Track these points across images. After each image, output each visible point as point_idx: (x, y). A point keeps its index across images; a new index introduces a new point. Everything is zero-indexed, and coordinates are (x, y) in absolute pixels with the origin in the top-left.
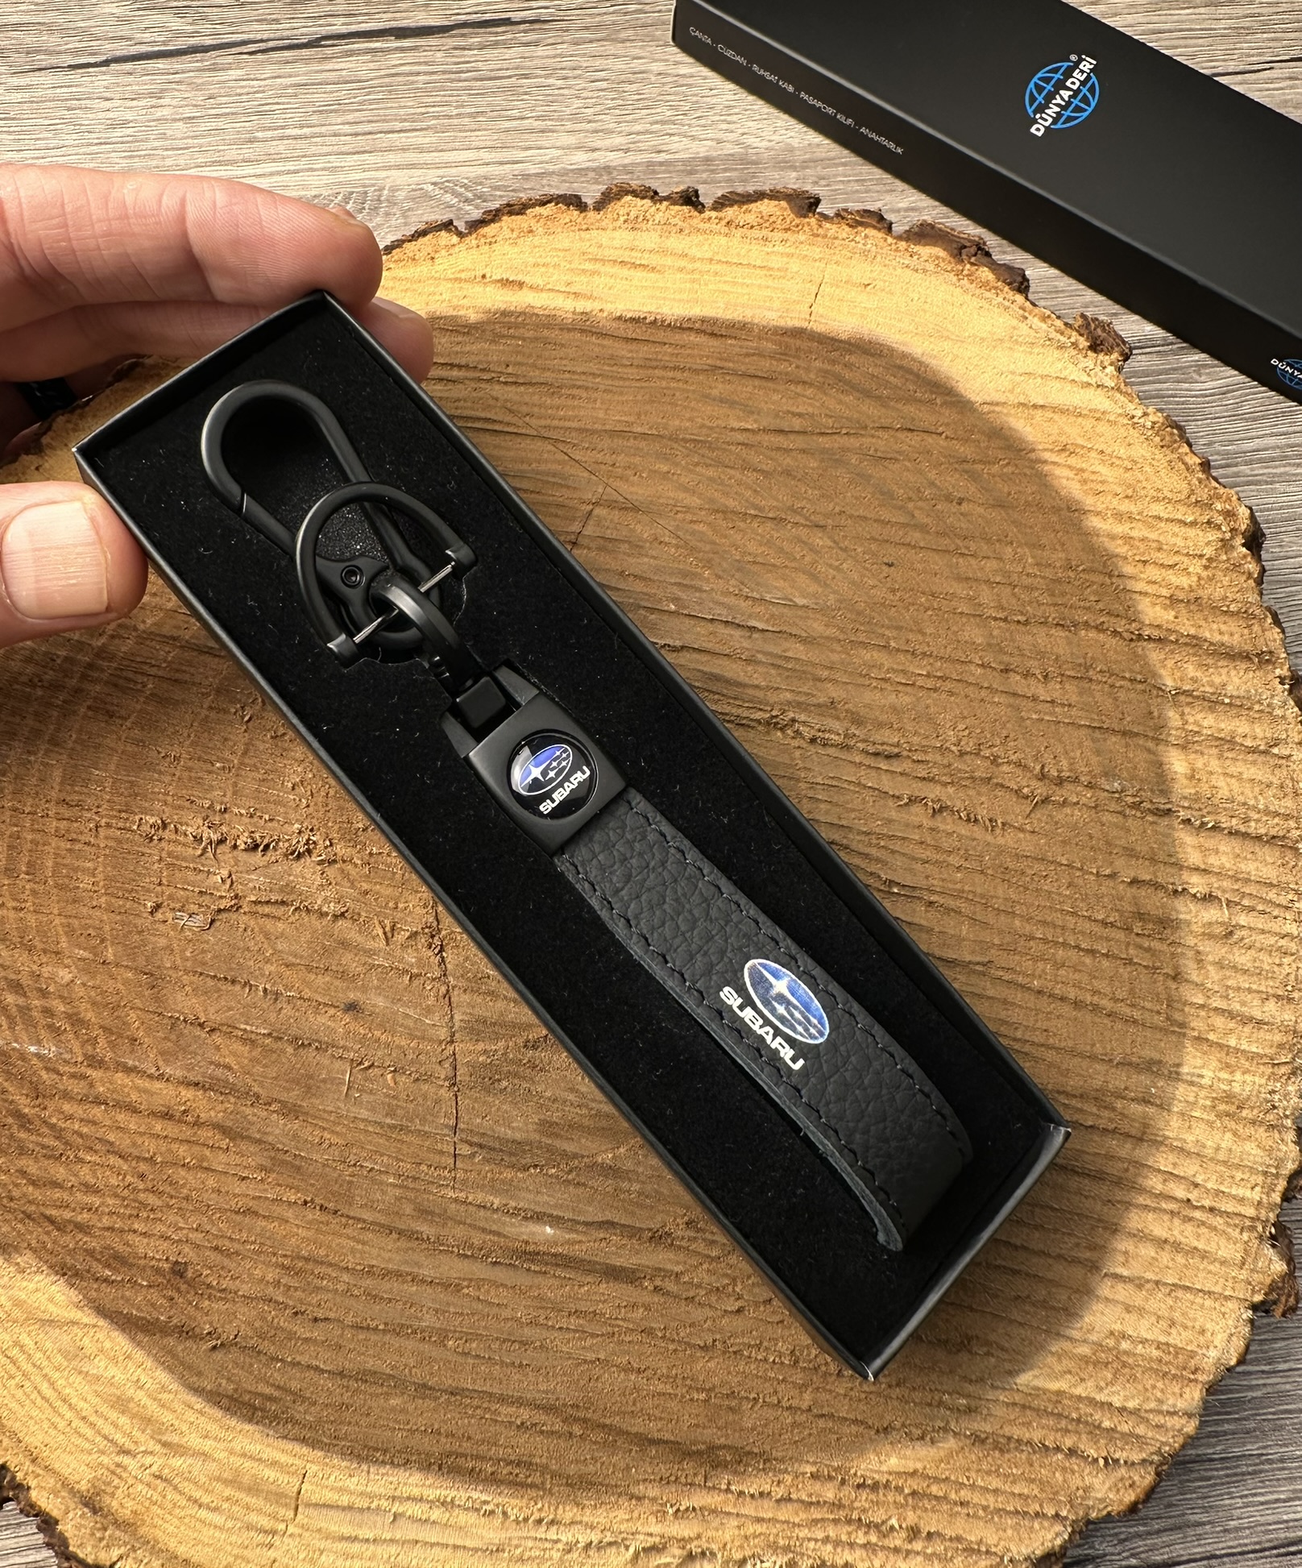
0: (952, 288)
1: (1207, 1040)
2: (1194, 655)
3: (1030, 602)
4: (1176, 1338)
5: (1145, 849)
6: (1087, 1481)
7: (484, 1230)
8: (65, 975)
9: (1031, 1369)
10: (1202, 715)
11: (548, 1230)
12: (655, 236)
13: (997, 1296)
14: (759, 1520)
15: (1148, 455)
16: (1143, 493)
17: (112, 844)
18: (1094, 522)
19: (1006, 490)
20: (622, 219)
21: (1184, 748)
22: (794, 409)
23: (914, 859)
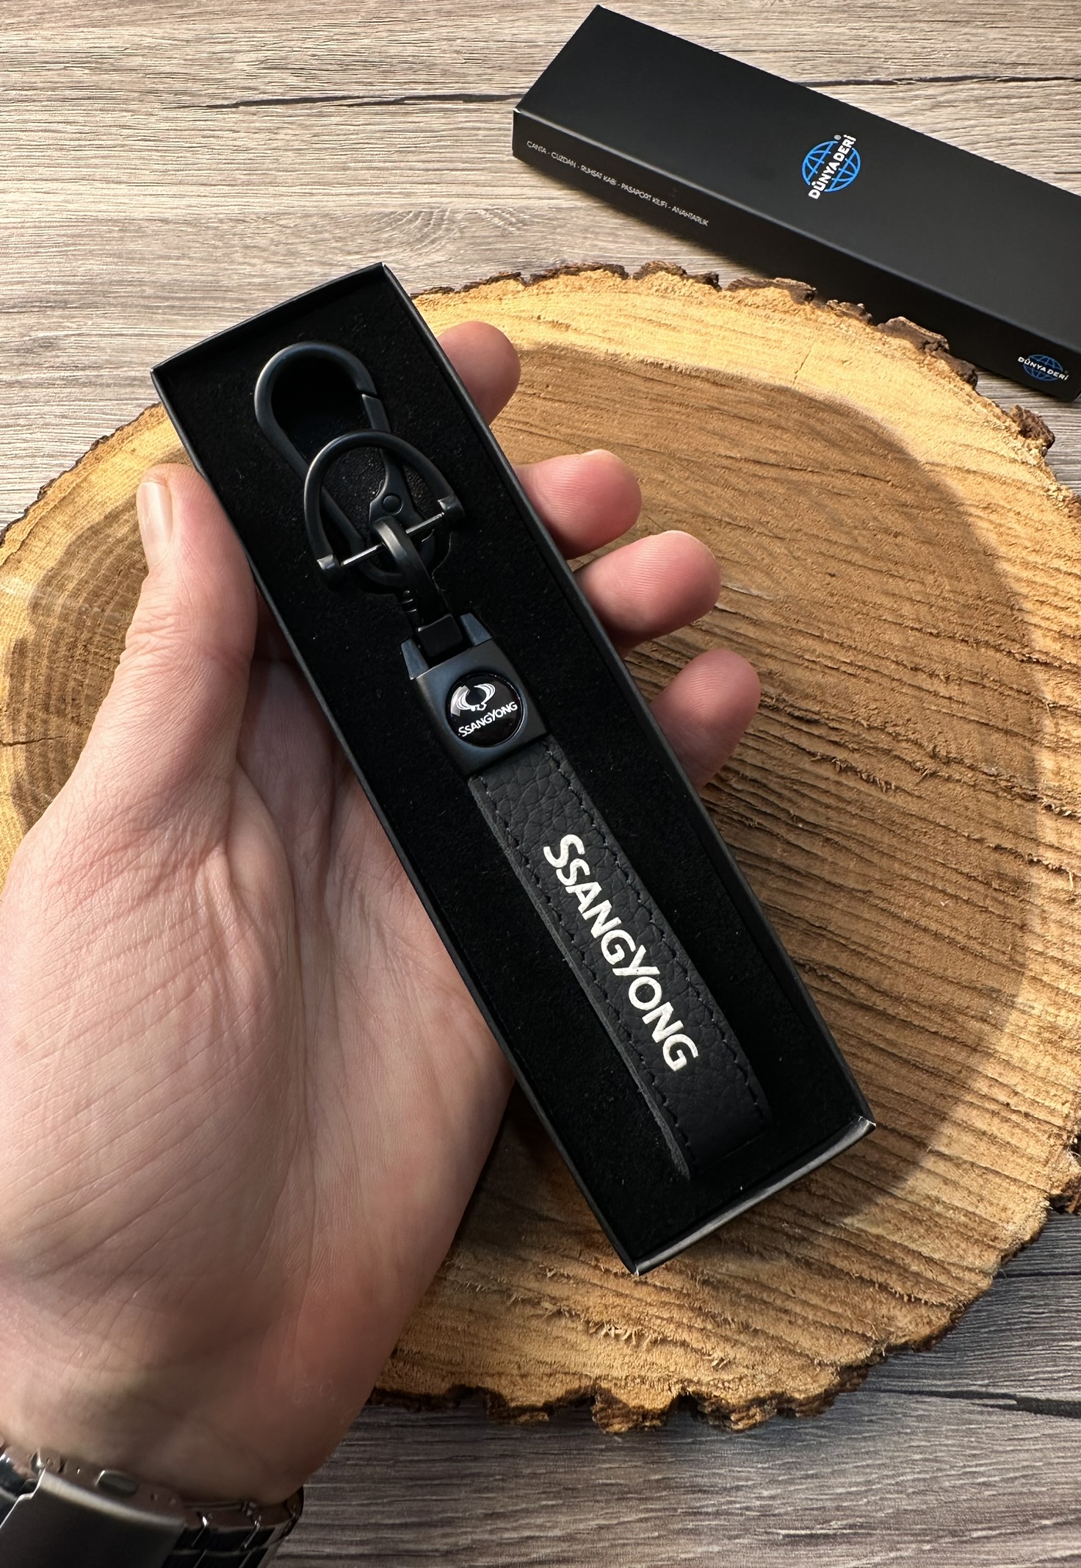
0: (914, 373)
1: (1041, 980)
2: (1073, 680)
3: (943, 620)
4: (981, 1210)
5: (1011, 823)
6: (892, 1313)
9: (858, 1214)
10: (1070, 728)
12: (679, 304)
15: (1057, 521)
16: (1048, 549)
18: (1004, 566)
19: (935, 531)
20: (655, 288)
21: (1055, 750)
22: (772, 447)
23: (818, 803)
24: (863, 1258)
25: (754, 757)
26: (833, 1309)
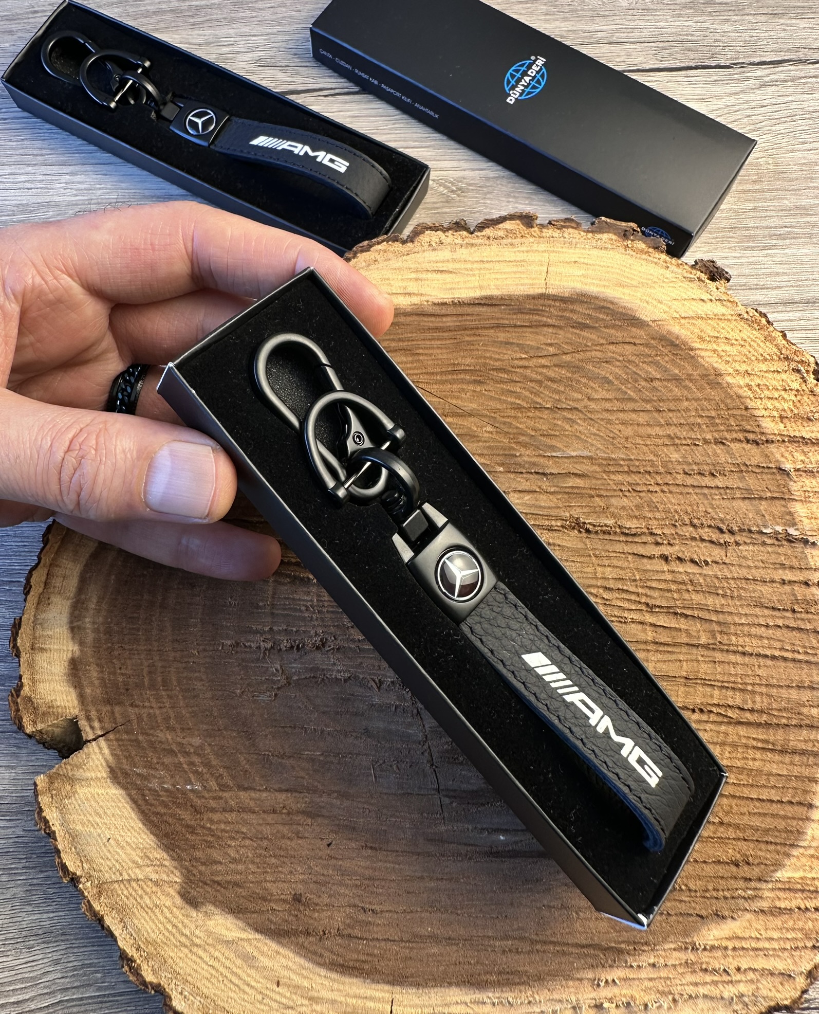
0: (624, 256)
2: (800, 447)
7: (466, 844)
8: (197, 741)
9: (784, 867)
10: (810, 481)
11: (502, 838)
12: (448, 252)
13: (758, 830)
14: (651, 979)
15: (753, 336)
16: (753, 358)
17: (208, 660)
18: (729, 379)
20: (427, 245)
21: (804, 501)
22: (549, 342)
23: (664, 590)
24: (797, 895)
25: (611, 573)
26: (789, 936)
